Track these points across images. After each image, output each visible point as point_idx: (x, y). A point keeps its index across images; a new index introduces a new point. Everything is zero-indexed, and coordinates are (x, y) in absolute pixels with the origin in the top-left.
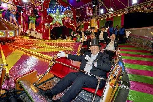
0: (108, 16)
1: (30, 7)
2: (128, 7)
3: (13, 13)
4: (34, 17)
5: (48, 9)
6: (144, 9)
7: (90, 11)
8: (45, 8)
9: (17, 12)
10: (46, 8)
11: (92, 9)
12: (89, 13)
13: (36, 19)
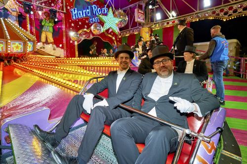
0: (168, 23)
1: (43, 4)
2: (198, 11)
3: (13, 14)
4: (50, 22)
5: (73, 10)
6: (220, 15)
7: (140, 15)
8: (69, 8)
9: (20, 12)
10: (71, 8)
11: (143, 12)
12: (139, 18)
13: (54, 24)
